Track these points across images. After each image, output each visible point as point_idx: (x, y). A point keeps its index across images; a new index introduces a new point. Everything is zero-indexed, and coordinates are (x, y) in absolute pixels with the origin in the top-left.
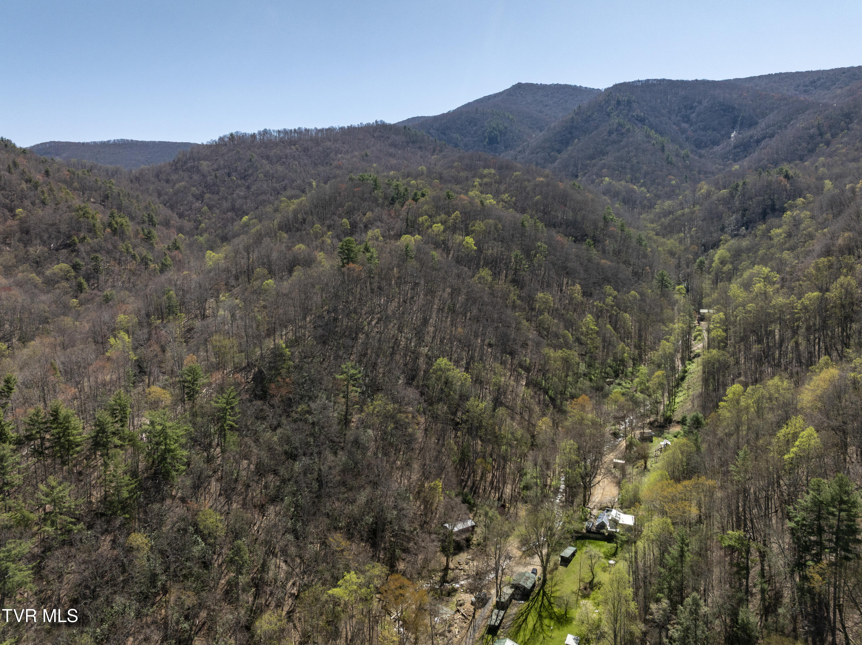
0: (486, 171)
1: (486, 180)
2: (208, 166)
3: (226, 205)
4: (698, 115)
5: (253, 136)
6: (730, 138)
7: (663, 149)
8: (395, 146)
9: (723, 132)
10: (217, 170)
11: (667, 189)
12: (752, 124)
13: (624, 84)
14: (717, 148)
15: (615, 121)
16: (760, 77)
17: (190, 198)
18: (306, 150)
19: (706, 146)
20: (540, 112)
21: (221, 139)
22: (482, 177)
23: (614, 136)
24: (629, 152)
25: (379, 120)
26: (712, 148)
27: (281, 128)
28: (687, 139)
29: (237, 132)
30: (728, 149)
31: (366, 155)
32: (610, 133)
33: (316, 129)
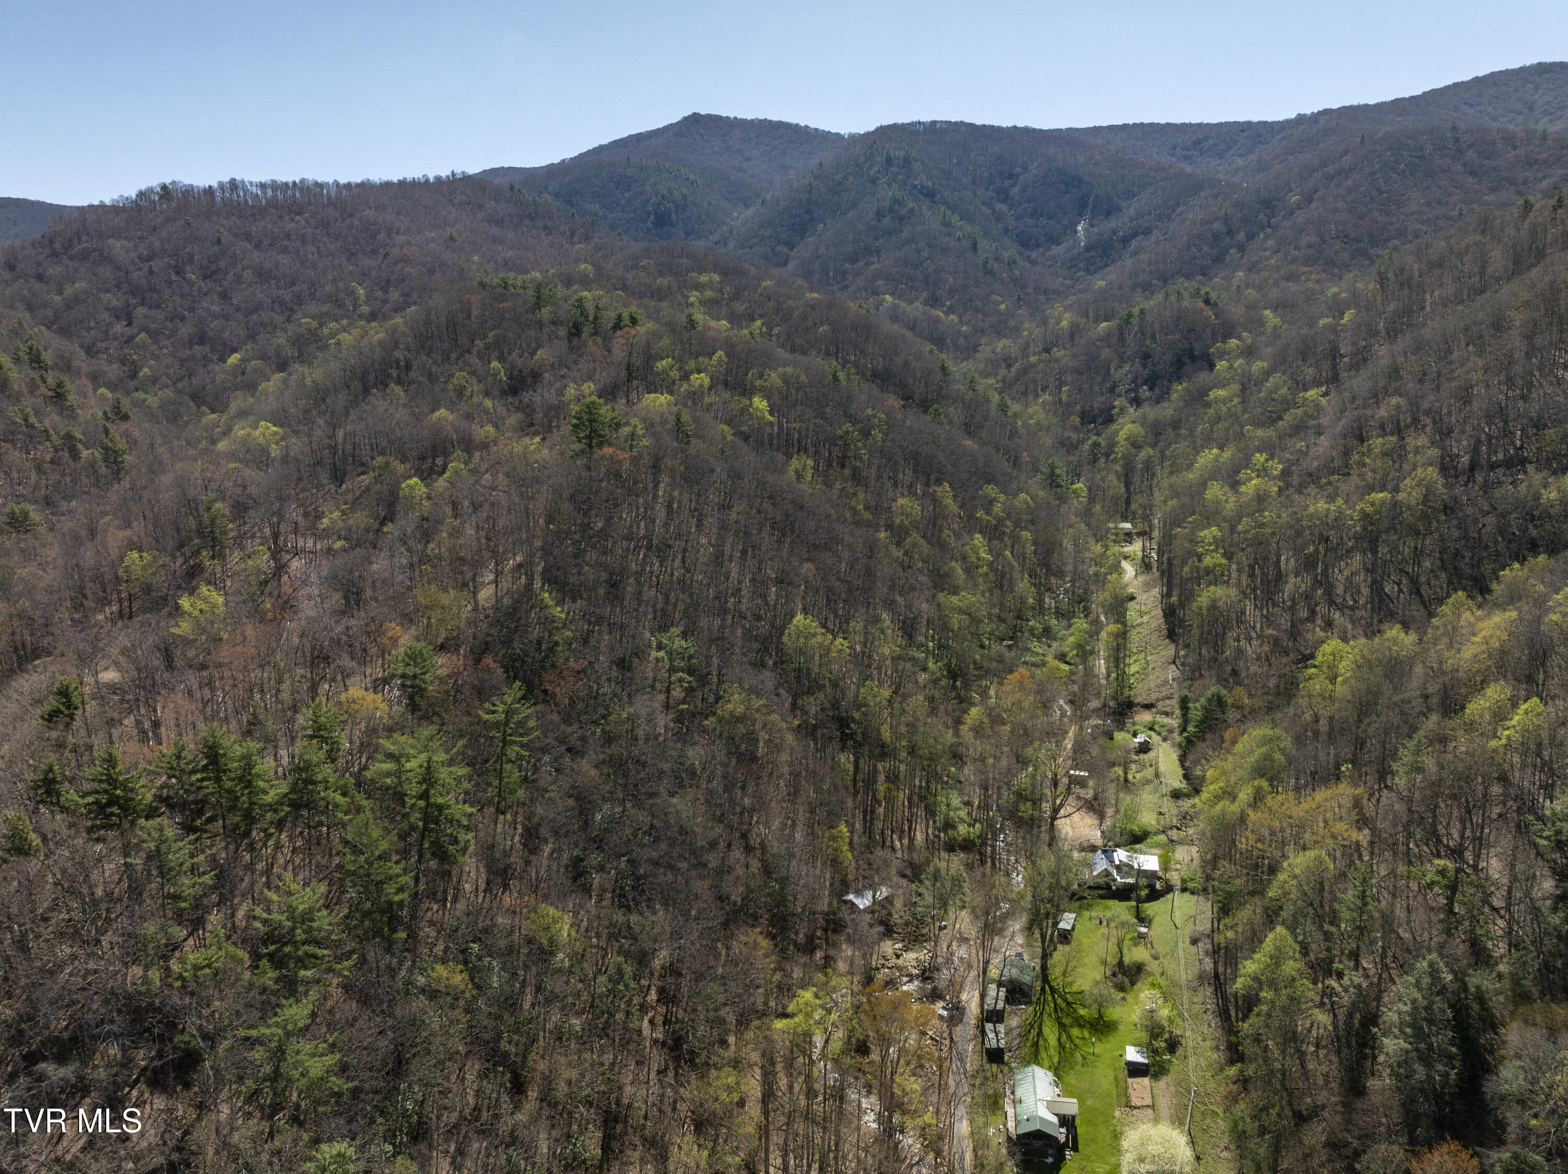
0: (704, 278)
1: (708, 293)
2: (128, 251)
3: (185, 330)
4: (1023, 190)
5: (209, 191)
6: (1076, 232)
7: (974, 247)
8: (500, 222)
9: (1065, 222)
10: (149, 259)
11: (994, 319)
12: (1111, 211)
13: (895, 126)
14: (1056, 250)
15: (887, 193)
16: (1111, 128)
17: (105, 316)
18: (325, 224)
19: (1038, 246)
20: (741, 170)
21: (141, 194)
22: (699, 287)
23: (887, 221)
24: (918, 251)
25: (458, 170)
26: (1049, 249)
27: (265, 178)
28: (1006, 231)
29: (174, 183)
30: (1076, 251)
31: (452, 238)
32: (880, 215)
33: (337, 183)
